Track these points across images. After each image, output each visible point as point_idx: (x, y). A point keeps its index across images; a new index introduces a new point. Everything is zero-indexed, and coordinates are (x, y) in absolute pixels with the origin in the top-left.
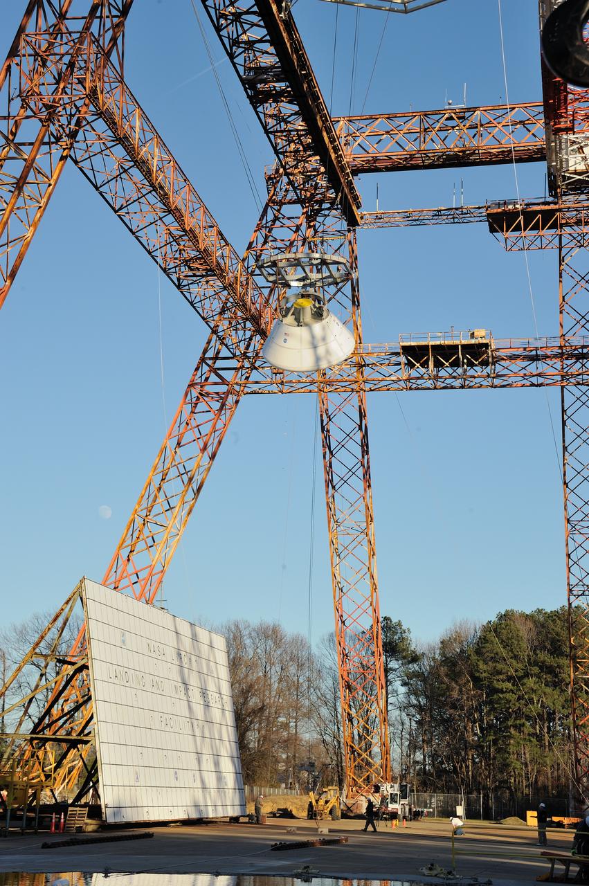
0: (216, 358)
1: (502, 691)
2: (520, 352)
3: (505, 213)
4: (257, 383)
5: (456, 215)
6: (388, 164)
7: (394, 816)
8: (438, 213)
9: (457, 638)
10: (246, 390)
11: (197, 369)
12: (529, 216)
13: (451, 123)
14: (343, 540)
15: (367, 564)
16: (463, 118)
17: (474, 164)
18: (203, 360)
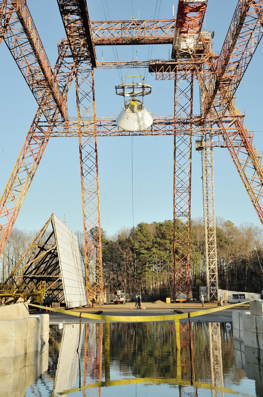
0: (38, 122)
1: (143, 254)
2: (163, 121)
3: (156, 65)
4: (57, 132)
5: (135, 64)
6: (108, 42)
7: (122, 303)
8: (127, 64)
9: (124, 234)
10: (52, 135)
11: (32, 126)
12: (166, 66)
13: (134, 26)
14: (87, 196)
15: (97, 205)
16: (138, 25)
17: (142, 44)
18: (34, 122)
